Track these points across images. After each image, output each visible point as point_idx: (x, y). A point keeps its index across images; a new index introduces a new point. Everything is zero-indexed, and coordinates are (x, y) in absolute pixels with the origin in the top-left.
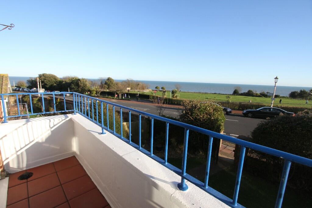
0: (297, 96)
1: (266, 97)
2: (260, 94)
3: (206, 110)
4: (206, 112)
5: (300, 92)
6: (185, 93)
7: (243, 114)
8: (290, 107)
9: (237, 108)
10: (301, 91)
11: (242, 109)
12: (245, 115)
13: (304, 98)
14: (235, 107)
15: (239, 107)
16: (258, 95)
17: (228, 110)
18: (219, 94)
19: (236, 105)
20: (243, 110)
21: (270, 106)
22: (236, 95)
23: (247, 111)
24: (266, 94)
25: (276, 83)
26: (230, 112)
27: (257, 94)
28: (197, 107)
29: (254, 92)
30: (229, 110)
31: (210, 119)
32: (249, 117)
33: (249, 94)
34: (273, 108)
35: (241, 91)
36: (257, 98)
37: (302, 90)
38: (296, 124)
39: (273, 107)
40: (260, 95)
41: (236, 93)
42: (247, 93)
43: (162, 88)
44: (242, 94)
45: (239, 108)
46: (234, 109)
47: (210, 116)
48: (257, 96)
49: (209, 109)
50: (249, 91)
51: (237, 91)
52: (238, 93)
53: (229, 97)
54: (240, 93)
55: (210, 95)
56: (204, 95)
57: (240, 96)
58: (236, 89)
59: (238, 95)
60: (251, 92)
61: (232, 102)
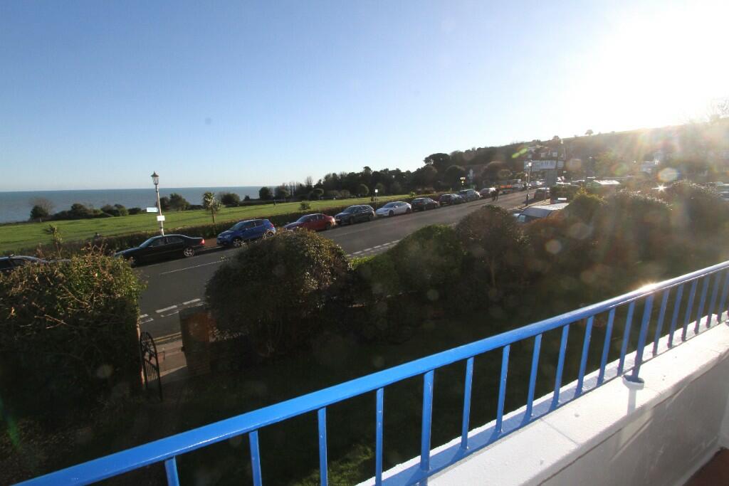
0: (168, 206)
1: (119, 215)
2: (102, 209)
10: (172, 197)
13: (180, 208)
16: (99, 214)
22: (43, 221)
24: (115, 208)
25: (156, 184)
27: (95, 211)
29: (89, 208)
33: (77, 213)
34: (167, 237)
35: (52, 207)
37: (173, 195)
39: (166, 234)
40: (102, 212)
41: (38, 215)
42: (69, 212)
48: (95, 215)
49: (99, 276)
50: (75, 207)
51: (43, 211)
52: (47, 214)
53: (53, 230)
54: (52, 215)
57: (54, 221)
58: (38, 206)
59: (47, 219)
60: (80, 208)
61: (68, 241)
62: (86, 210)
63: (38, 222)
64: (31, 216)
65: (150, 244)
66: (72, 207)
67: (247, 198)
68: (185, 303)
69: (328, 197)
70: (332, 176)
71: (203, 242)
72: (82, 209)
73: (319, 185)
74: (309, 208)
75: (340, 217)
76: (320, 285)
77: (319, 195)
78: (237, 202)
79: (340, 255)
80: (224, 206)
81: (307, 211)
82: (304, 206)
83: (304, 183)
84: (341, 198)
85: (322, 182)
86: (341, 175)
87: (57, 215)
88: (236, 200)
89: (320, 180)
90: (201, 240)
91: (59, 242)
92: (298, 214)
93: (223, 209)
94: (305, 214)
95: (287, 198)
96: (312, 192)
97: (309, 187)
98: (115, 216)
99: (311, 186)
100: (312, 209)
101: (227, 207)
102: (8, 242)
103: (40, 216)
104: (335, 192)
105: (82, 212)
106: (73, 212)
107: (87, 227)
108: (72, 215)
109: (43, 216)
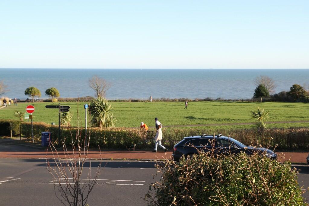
6: (124, 104)
18: (219, 100)
19: (282, 136)
22: (263, 101)
29: (307, 90)
35: (273, 87)
41: (260, 94)
42: (288, 93)
43: (48, 92)
50: (295, 89)
51: (264, 91)
52: (267, 94)
53: (259, 114)
54: (272, 95)
55: (195, 106)
56: (178, 105)
57: (272, 102)
58: (262, 85)
59: (267, 99)
60: (299, 90)
61: (269, 128)
62: (304, 92)
63: (259, 101)
64: (255, 95)
66: (291, 88)
72: (300, 91)
87: (276, 96)
91: (262, 127)
102: (228, 120)
103: (262, 95)
105: (301, 94)
106: (291, 93)
107: (300, 112)
108: (289, 97)
109: (264, 96)
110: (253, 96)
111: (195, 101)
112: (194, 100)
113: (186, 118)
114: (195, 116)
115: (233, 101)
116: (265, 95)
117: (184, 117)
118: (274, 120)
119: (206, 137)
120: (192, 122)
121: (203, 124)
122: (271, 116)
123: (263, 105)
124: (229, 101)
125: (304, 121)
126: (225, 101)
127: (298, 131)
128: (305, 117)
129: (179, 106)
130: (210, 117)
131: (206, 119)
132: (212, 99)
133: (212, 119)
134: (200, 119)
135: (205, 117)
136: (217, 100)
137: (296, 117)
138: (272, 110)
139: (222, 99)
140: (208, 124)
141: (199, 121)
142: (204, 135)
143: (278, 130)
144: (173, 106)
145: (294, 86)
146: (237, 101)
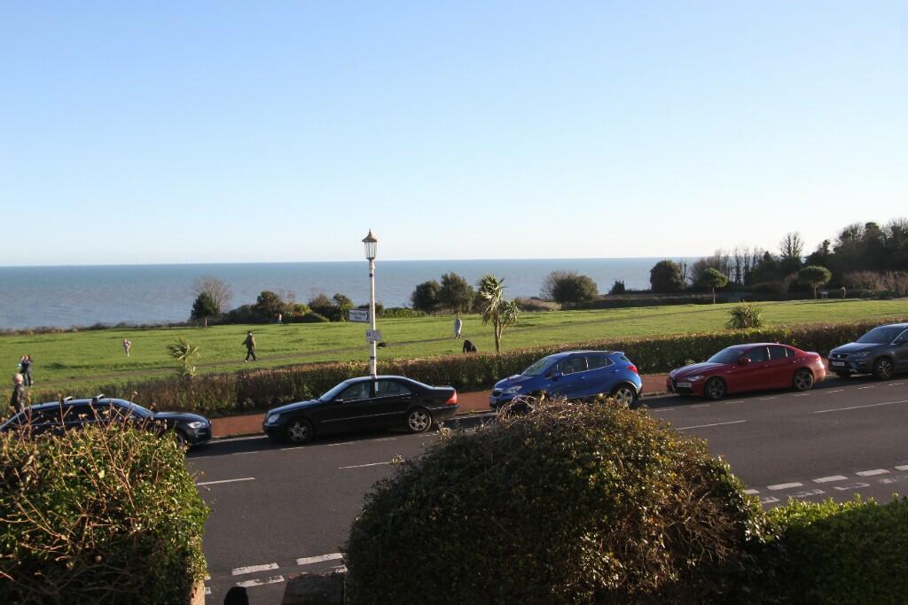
0: (436, 302)
1: (338, 319)
2: (311, 306)
3: (90, 488)
4: (92, 496)
5: (444, 283)
7: (269, 430)
8: (433, 363)
9: (229, 401)
10: (447, 281)
11: (256, 402)
12: (278, 437)
13: (460, 308)
14: (220, 400)
15: (241, 396)
16: (303, 314)
17: (192, 425)
18: (122, 327)
19: (225, 388)
20: (262, 408)
21: (367, 371)
22: (210, 324)
23: (283, 414)
24: (335, 304)
25: (371, 259)
26: (206, 432)
27: (297, 309)
28: (23, 476)
29: (286, 301)
30: (200, 425)
31: (122, 540)
32: (298, 443)
33: (265, 311)
34: (379, 380)
35: (227, 297)
36: (304, 330)
37: (449, 276)
38: (504, 468)
39: (378, 374)
40: (309, 311)
41: (204, 312)
42: (254, 308)
44: (235, 318)
45: (240, 401)
46: (221, 413)
47: (119, 516)
48: (299, 317)
49: (109, 476)
50: (265, 299)
51: (211, 305)
52: (216, 310)
53: (183, 349)
54: (226, 312)
55: (69, 342)
56: (31, 342)
57: (225, 326)
58: (205, 294)
59: (217, 320)
60: (272, 301)
61: (201, 376)
62: (282, 304)
63: (202, 325)
64: (194, 313)
65: (339, 395)
66: (259, 298)
67: (619, 288)
68: (302, 561)
69: (836, 291)
70: (862, 231)
71: (455, 397)
72: (274, 303)
73: (820, 257)
74: (756, 323)
75: (844, 354)
76: (631, 578)
77: (815, 286)
78: (589, 297)
79: (722, 491)
80: (559, 306)
81: (749, 331)
82: (740, 318)
83: (777, 251)
84: (883, 296)
85: (830, 249)
86: (895, 229)
87: (233, 313)
88: (587, 292)
89: (826, 243)
90: (451, 393)
91: (188, 375)
92: (718, 338)
93: (556, 315)
94: (738, 339)
95: (719, 290)
96: (795, 276)
97: (790, 262)
98: (331, 320)
99: (798, 259)
100: (765, 328)
101: (563, 309)
103: (207, 313)
104: (870, 276)
105: (275, 308)
106: (259, 308)
107: (271, 342)
108: (257, 314)
109: (211, 314)
110: (190, 315)
111: (70, 331)
112: (68, 328)
113: (46, 367)
114: (66, 363)
115: (152, 328)
116: (213, 312)
117: (41, 367)
118: (224, 360)
119: (102, 400)
120: (56, 375)
121: (81, 378)
122: (218, 353)
123: (208, 333)
124: (143, 328)
125: (275, 357)
126: (136, 328)
127: (252, 375)
128: (279, 350)
129: (33, 344)
130: (98, 362)
131: (87, 367)
132: (107, 325)
133: (102, 366)
134: (74, 367)
135: (86, 363)
136: (117, 327)
137: (263, 351)
138: (222, 340)
139: (128, 325)
140: (91, 378)
141: (74, 373)
142: (98, 397)
143: (216, 378)
144: (20, 345)
145: (264, 295)
146: (158, 327)
